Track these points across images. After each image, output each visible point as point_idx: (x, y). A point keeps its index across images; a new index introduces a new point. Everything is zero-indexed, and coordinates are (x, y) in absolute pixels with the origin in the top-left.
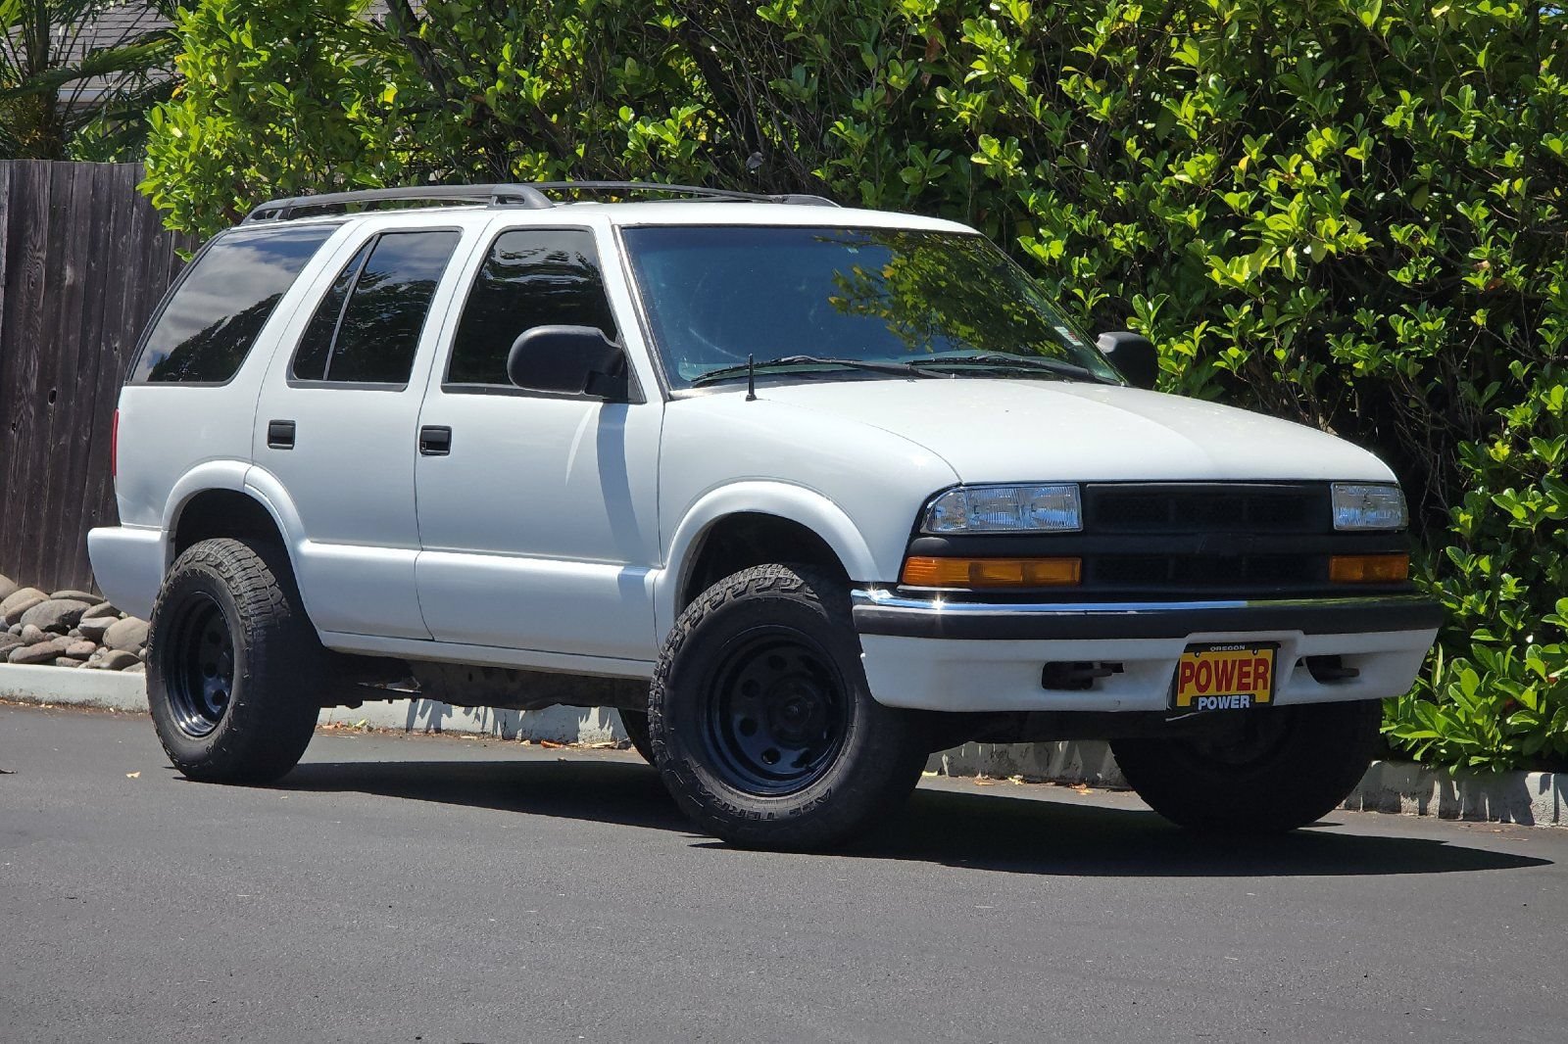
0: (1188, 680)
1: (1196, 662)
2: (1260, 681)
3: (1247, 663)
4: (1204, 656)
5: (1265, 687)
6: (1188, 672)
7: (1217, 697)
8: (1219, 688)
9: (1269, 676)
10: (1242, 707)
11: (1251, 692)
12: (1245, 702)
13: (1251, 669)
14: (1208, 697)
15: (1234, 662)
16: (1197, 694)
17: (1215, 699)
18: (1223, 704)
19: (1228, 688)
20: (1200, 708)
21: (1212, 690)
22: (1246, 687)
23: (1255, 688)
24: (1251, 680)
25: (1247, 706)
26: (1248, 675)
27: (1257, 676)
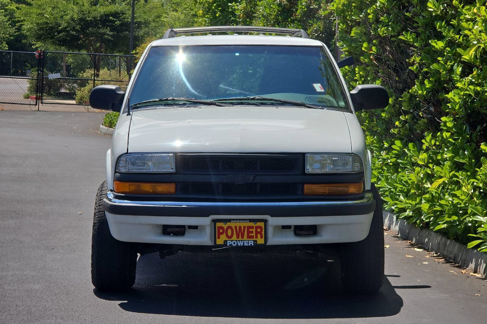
0: (222, 233)
1: (225, 227)
2: (259, 235)
3: (252, 227)
4: (229, 224)
5: (262, 237)
6: (221, 231)
7: (236, 241)
8: (238, 237)
9: (263, 233)
10: (250, 245)
11: (255, 239)
12: (251, 243)
13: (254, 230)
14: (232, 241)
15: (244, 227)
16: (227, 239)
17: (236, 242)
18: (240, 244)
19: (243, 237)
20: (228, 245)
21: (235, 237)
22: (252, 237)
23: (256, 237)
24: (254, 234)
25: (253, 245)
26: (252, 232)
27: (257, 233)
